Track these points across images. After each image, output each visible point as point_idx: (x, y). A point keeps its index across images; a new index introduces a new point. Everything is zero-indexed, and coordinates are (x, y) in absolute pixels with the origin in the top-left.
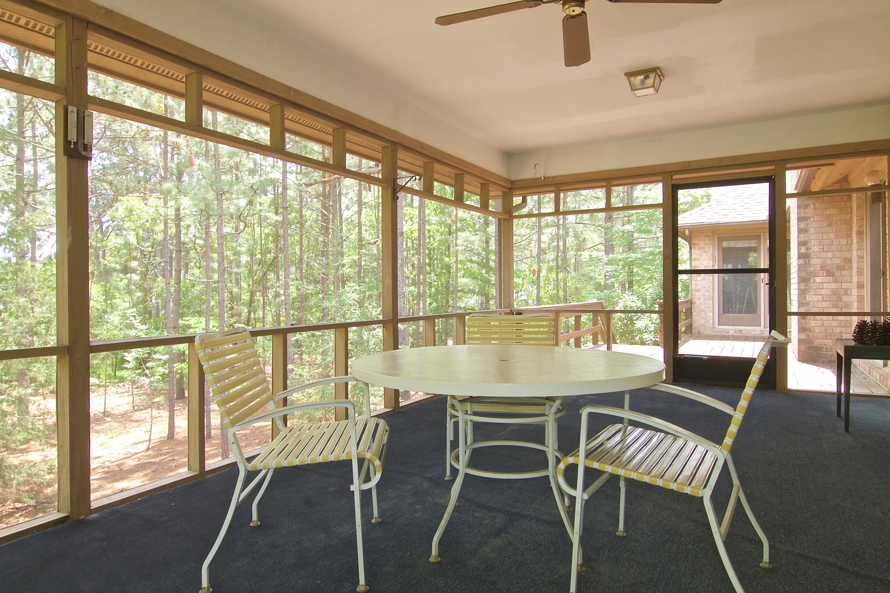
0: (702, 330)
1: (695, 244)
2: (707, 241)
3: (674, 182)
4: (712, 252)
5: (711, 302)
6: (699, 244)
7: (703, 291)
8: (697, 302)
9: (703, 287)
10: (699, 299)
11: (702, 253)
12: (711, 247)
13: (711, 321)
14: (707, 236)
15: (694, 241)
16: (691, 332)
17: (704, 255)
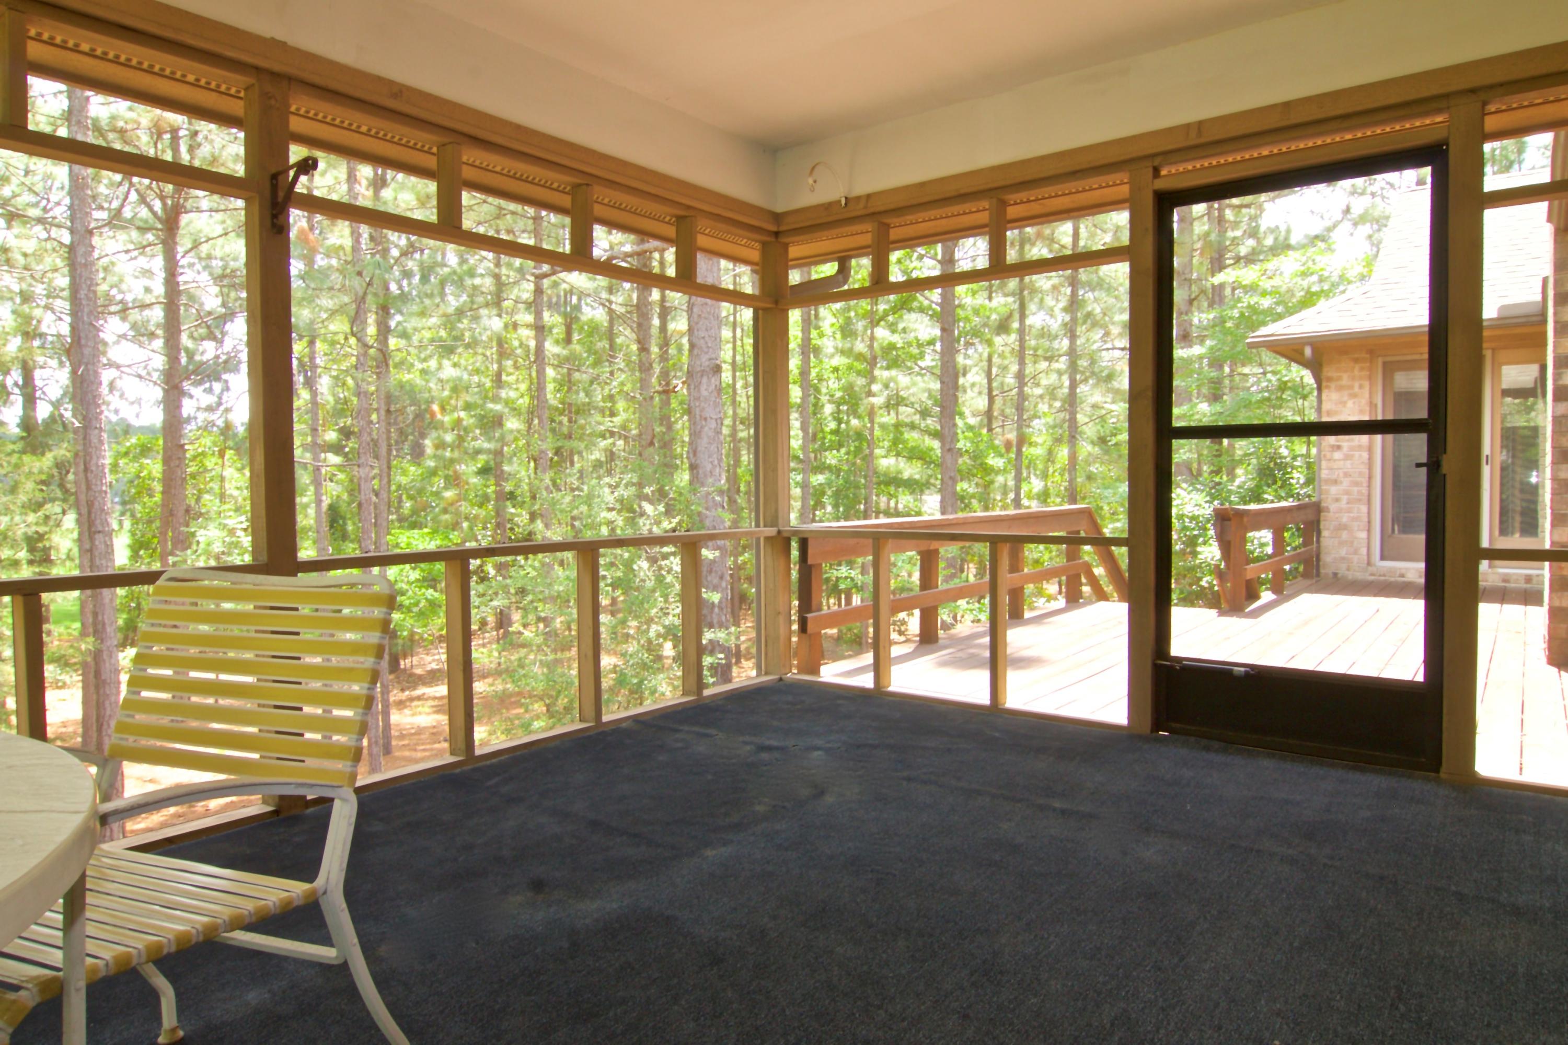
0: (1342, 570)
1: (1329, 379)
2: (1356, 372)
3: (1160, 184)
4: (1367, 395)
5: (1364, 509)
6: (1339, 378)
7: (1346, 483)
8: (1333, 507)
9: (1346, 475)
10: (1337, 500)
11: (1345, 398)
12: (1366, 384)
13: (1364, 551)
14: (1356, 361)
15: (1328, 371)
16: (1318, 575)
17: (1350, 404)
